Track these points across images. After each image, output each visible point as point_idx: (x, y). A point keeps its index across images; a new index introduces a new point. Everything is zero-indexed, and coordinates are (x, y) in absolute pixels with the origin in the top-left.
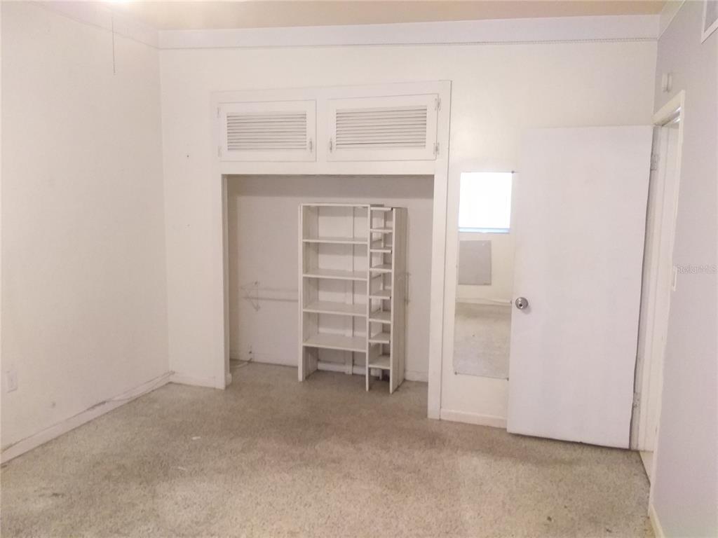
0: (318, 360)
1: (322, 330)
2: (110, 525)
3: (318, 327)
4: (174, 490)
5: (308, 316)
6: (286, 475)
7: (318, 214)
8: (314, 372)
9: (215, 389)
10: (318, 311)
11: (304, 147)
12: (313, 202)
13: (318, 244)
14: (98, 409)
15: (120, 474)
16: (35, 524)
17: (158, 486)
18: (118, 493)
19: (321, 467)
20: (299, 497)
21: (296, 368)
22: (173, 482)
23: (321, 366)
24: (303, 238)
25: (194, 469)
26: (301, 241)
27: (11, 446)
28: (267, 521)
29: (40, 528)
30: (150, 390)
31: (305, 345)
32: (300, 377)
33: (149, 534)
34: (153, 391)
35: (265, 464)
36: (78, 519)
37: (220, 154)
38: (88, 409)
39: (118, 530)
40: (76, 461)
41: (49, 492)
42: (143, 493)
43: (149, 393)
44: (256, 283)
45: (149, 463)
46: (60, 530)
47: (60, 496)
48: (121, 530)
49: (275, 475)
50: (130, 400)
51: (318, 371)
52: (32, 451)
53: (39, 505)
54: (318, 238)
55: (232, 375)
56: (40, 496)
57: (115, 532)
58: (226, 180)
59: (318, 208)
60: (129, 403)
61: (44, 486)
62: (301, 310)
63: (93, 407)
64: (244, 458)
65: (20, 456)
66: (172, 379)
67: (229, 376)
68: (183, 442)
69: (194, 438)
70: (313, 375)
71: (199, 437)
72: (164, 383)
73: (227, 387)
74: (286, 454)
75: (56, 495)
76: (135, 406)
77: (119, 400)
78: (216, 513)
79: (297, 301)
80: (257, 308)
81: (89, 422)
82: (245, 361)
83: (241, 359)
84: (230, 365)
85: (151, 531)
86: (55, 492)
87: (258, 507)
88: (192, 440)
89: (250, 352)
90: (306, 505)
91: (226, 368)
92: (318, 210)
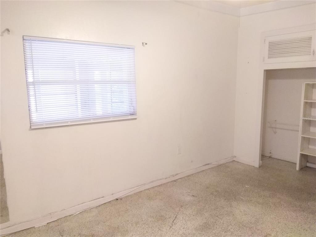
0: (308, 162)
1: (310, 147)
2: (214, 213)
3: (309, 144)
4: (239, 206)
5: (303, 138)
6: (293, 213)
7: (313, 88)
8: (305, 167)
9: (254, 166)
10: (309, 137)
11: (310, 54)
12: (311, 82)
13: (311, 103)
14: (207, 166)
15: (217, 193)
16: (187, 205)
17: (232, 203)
18: (216, 201)
19: (312, 214)
20: (300, 225)
21: (296, 164)
22: (239, 202)
23: (308, 165)
24: (304, 100)
25: (247, 199)
26: (303, 101)
27: (177, 174)
28: (284, 232)
29: (189, 207)
30: (226, 162)
31: (301, 153)
32: (298, 168)
33: (230, 221)
34: (227, 163)
35: (282, 205)
36: (202, 208)
37: (264, 60)
38: (203, 166)
39: (218, 216)
40: (200, 185)
41: (191, 194)
42: (226, 204)
43: (225, 164)
44: (276, 121)
45: (228, 192)
46: (196, 210)
47: (195, 197)
48: (219, 216)
49: (287, 212)
50: (218, 165)
51: (307, 167)
52: (184, 177)
53: (189, 198)
54: (312, 100)
55: (262, 162)
56: (188, 195)
57: (217, 217)
58: (265, 73)
59: (313, 84)
60: (218, 166)
61: (189, 191)
62: (300, 135)
63: (206, 165)
64: (271, 201)
65: (180, 179)
66: (235, 159)
67: (261, 162)
68: (241, 187)
69: (246, 186)
70: (304, 168)
71: (248, 186)
72: (231, 161)
73: (260, 167)
74: (292, 203)
75: (193, 196)
76: (220, 168)
77: (214, 164)
78: (259, 221)
79: (298, 131)
80: (275, 133)
81: (203, 171)
82: (268, 157)
83: (266, 155)
84: (262, 157)
85: (231, 220)
86: (193, 195)
87: (279, 224)
88: (246, 187)
89: (270, 153)
90: (304, 230)
91: (260, 158)
92: (313, 86)
